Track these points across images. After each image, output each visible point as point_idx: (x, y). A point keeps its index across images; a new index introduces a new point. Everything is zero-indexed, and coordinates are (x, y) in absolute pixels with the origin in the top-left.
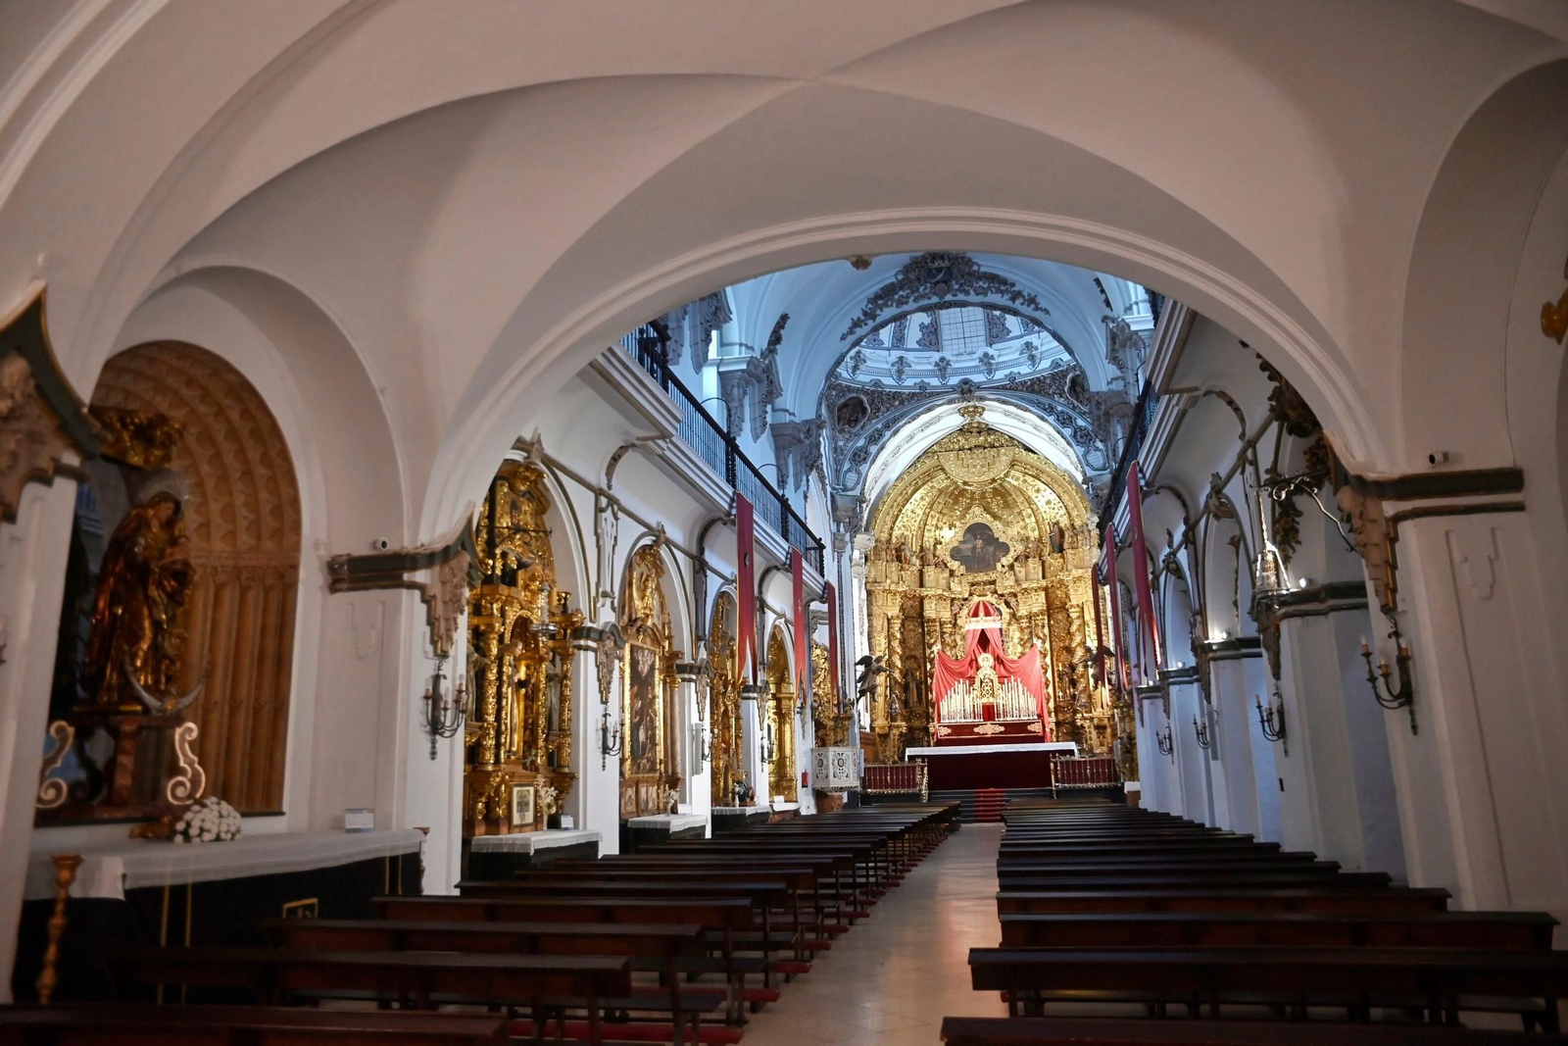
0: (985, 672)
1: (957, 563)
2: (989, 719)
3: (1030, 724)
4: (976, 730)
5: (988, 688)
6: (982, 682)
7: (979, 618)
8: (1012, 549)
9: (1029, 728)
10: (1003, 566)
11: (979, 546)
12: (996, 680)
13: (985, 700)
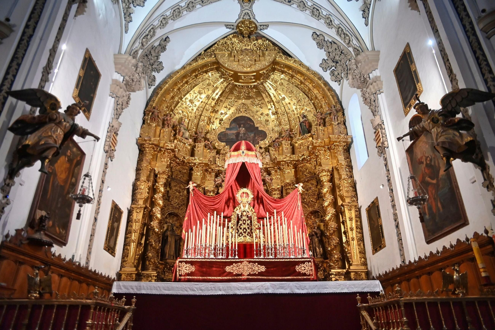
0: (242, 209)
1: (223, 144)
2: (245, 257)
3: (298, 263)
4: (228, 269)
5: (246, 226)
6: (238, 219)
7: (240, 152)
8: (269, 136)
9: (298, 268)
10: (261, 148)
11: (242, 132)
12: (255, 218)
13: (240, 239)
